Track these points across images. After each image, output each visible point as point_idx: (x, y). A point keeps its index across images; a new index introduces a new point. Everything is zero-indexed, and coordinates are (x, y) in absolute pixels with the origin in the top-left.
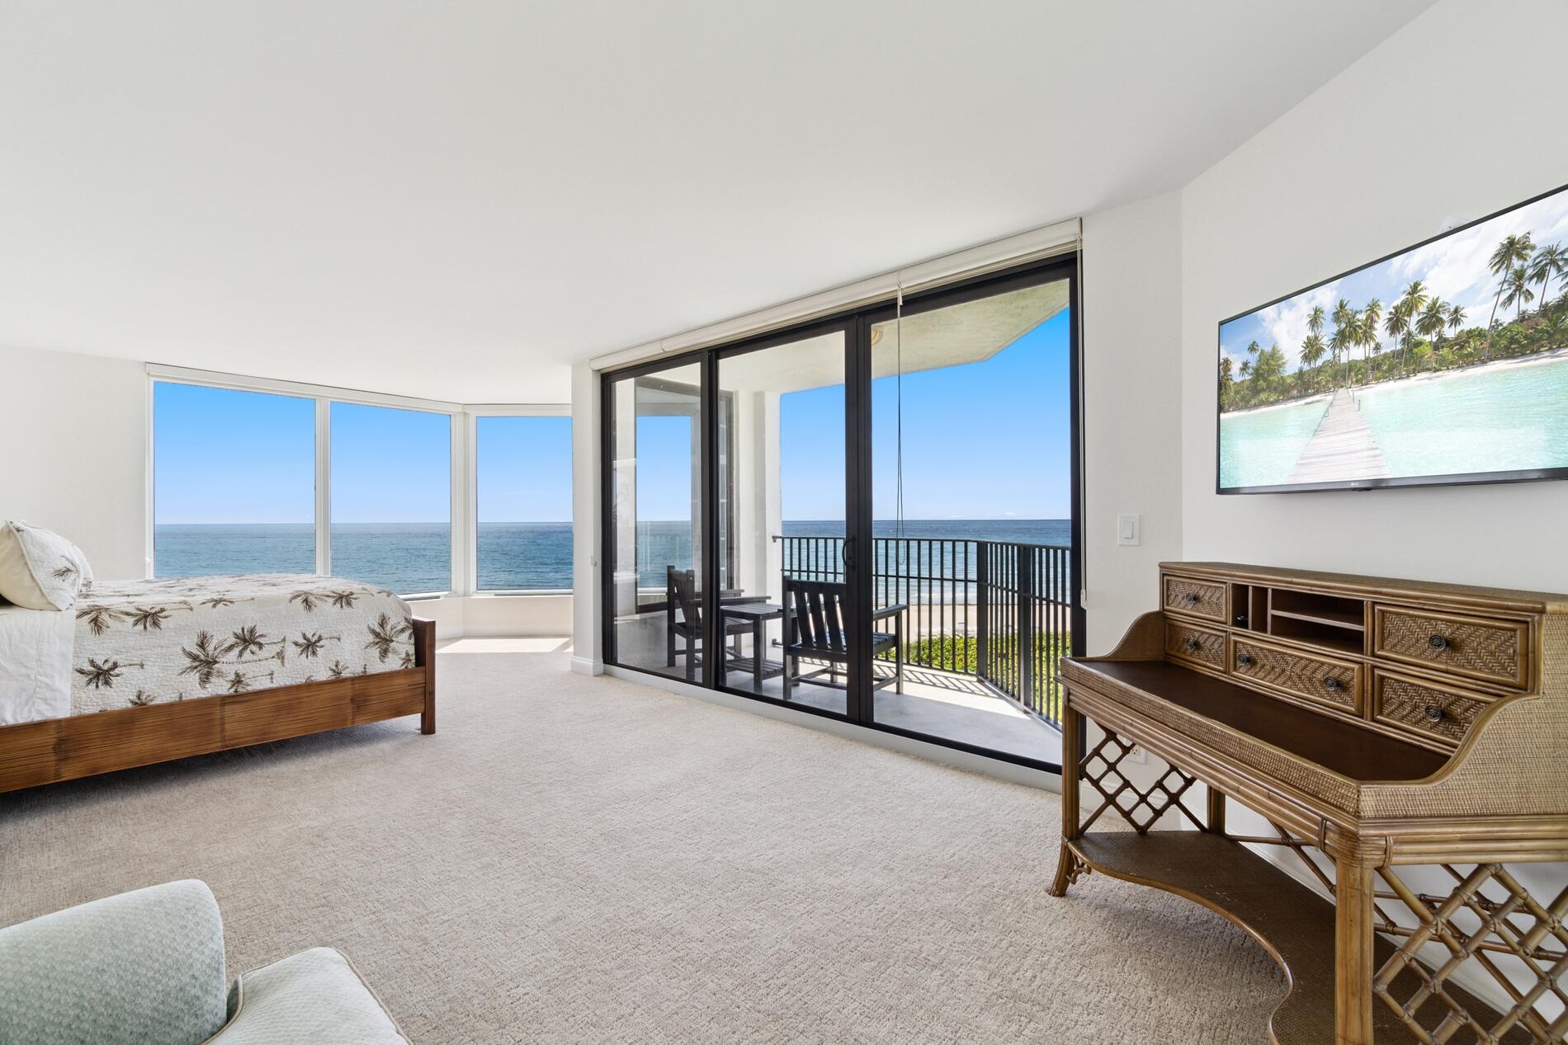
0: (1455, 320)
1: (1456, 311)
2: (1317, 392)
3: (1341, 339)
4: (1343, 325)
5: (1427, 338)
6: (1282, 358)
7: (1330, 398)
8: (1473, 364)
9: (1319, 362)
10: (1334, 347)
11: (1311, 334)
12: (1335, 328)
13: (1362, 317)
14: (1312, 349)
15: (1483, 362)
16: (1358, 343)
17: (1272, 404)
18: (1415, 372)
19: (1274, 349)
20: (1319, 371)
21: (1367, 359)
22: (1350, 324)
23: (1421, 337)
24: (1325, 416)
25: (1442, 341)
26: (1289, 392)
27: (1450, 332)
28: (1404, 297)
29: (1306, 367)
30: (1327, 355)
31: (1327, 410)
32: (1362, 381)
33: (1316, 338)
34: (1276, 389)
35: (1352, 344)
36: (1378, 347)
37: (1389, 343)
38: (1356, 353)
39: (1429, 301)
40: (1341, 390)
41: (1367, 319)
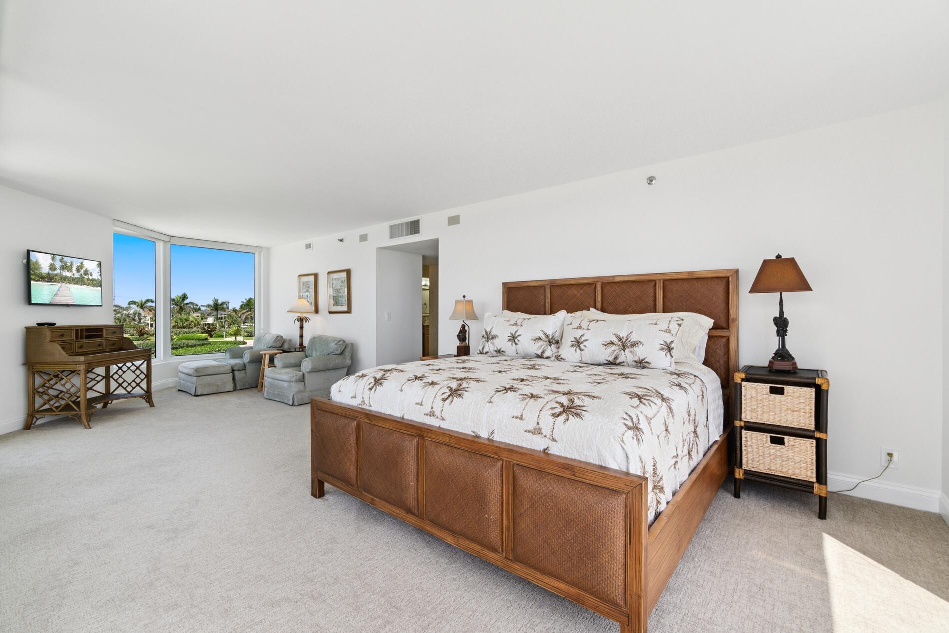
0: (91, 275)
1: (91, 273)
2: (55, 282)
3: (63, 268)
4: (63, 264)
5: (85, 277)
6: (40, 265)
7: (60, 285)
8: (95, 286)
9: (55, 272)
10: (60, 270)
11: (52, 262)
12: (60, 264)
13: (69, 264)
14: (52, 268)
15: (97, 287)
16: (68, 271)
17: (37, 281)
18: (84, 285)
19: (37, 261)
20: (56, 275)
21: (71, 277)
22: (65, 264)
23: (84, 276)
24: (58, 290)
25: (88, 279)
26: (44, 279)
27: (90, 278)
28: (79, 264)
29: (51, 272)
30: (58, 271)
31: (59, 289)
32: (70, 283)
33: (54, 264)
34: (38, 276)
35: (66, 271)
36: (73, 274)
37: (77, 275)
38: (67, 274)
39: (85, 268)
40: (63, 284)
41: (70, 265)
